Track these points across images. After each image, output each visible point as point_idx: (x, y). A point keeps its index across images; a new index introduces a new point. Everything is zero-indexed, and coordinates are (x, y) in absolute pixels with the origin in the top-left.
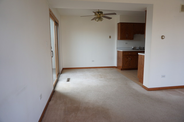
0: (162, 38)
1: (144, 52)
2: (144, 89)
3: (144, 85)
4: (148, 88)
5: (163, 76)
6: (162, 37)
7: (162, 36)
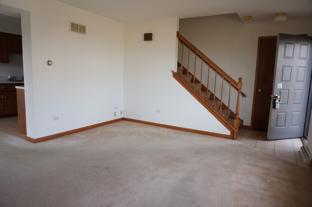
0: (49, 65)
1: (23, 85)
2: (28, 142)
3: (28, 136)
4: (35, 138)
5: (56, 119)
6: (49, 63)
7: (49, 61)
